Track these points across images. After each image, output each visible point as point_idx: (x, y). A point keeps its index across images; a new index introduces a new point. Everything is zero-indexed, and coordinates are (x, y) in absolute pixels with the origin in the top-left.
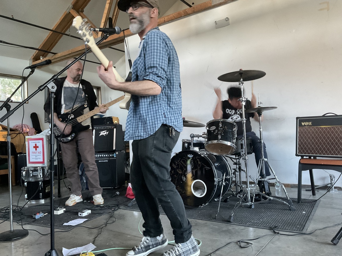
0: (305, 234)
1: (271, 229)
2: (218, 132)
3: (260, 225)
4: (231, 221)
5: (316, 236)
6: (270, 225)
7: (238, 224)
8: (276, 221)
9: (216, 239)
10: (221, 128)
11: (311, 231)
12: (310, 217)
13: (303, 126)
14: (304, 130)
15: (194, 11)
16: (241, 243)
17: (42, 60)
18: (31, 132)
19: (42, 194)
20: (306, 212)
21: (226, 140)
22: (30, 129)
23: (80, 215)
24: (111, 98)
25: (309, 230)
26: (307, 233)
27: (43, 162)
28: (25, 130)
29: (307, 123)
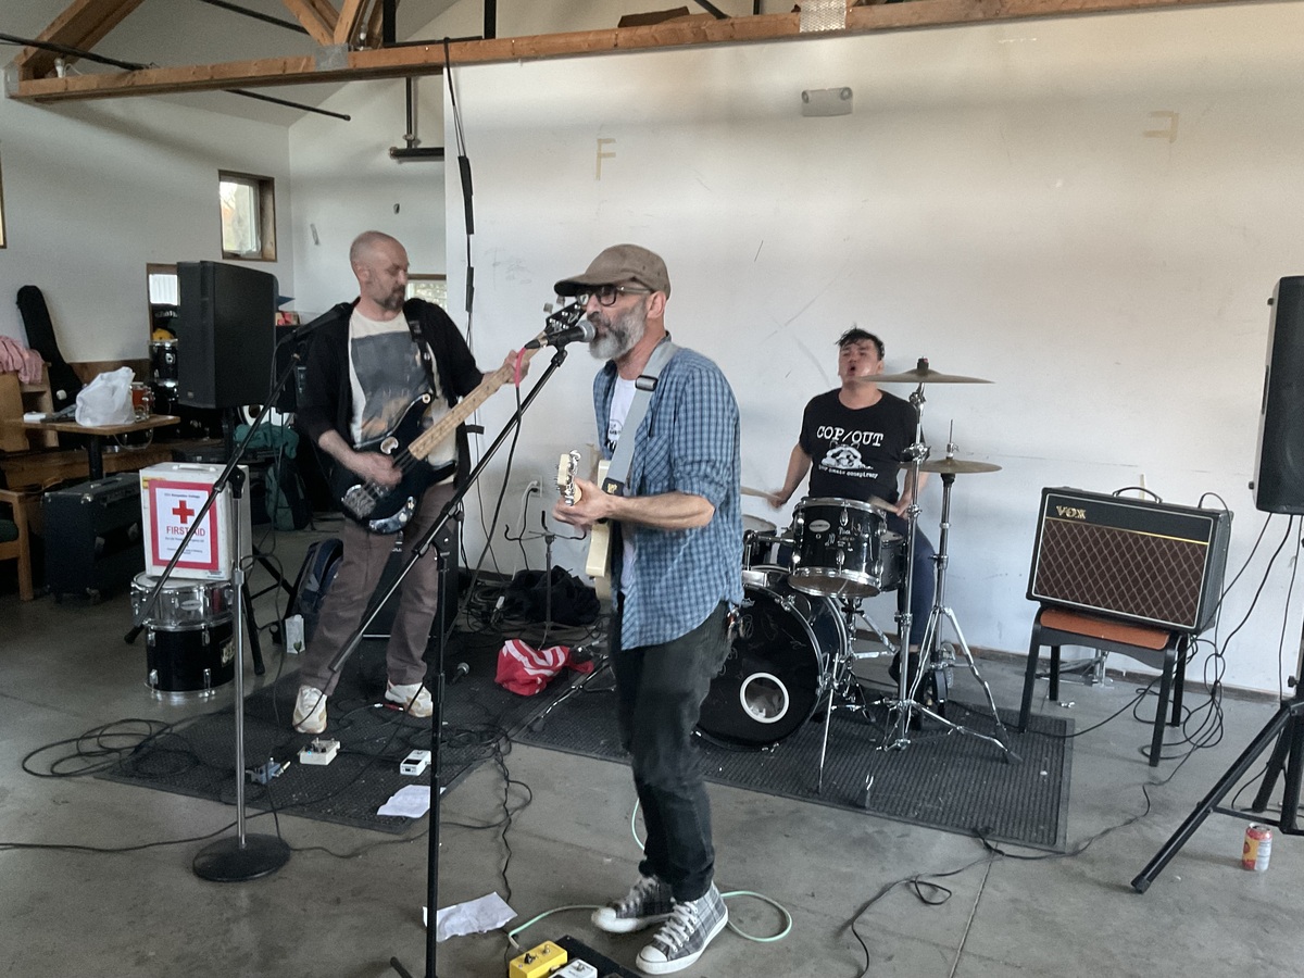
0: (1061, 853)
1: (977, 833)
2: (836, 542)
3: (944, 821)
4: (867, 804)
5: (1092, 862)
6: (969, 819)
7: (885, 815)
8: (979, 803)
9: (849, 870)
10: (845, 528)
11: (1077, 845)
12: (1064, 788)
13: (1058, 516)
14: (1060, 529)
15: (731, 39)
16: (920, 887)
17: (66, 81)
18: (32, 369)
19: (212, 672)
20: (1050, 773)
21: (858, 569)
22: (26, 356)
23: (408, 770)
24: (312, 226)
25: (1070, 841)
26: (1067, 850)
27: (213, 566)
28: (7, 363)
29: (1074, 510)
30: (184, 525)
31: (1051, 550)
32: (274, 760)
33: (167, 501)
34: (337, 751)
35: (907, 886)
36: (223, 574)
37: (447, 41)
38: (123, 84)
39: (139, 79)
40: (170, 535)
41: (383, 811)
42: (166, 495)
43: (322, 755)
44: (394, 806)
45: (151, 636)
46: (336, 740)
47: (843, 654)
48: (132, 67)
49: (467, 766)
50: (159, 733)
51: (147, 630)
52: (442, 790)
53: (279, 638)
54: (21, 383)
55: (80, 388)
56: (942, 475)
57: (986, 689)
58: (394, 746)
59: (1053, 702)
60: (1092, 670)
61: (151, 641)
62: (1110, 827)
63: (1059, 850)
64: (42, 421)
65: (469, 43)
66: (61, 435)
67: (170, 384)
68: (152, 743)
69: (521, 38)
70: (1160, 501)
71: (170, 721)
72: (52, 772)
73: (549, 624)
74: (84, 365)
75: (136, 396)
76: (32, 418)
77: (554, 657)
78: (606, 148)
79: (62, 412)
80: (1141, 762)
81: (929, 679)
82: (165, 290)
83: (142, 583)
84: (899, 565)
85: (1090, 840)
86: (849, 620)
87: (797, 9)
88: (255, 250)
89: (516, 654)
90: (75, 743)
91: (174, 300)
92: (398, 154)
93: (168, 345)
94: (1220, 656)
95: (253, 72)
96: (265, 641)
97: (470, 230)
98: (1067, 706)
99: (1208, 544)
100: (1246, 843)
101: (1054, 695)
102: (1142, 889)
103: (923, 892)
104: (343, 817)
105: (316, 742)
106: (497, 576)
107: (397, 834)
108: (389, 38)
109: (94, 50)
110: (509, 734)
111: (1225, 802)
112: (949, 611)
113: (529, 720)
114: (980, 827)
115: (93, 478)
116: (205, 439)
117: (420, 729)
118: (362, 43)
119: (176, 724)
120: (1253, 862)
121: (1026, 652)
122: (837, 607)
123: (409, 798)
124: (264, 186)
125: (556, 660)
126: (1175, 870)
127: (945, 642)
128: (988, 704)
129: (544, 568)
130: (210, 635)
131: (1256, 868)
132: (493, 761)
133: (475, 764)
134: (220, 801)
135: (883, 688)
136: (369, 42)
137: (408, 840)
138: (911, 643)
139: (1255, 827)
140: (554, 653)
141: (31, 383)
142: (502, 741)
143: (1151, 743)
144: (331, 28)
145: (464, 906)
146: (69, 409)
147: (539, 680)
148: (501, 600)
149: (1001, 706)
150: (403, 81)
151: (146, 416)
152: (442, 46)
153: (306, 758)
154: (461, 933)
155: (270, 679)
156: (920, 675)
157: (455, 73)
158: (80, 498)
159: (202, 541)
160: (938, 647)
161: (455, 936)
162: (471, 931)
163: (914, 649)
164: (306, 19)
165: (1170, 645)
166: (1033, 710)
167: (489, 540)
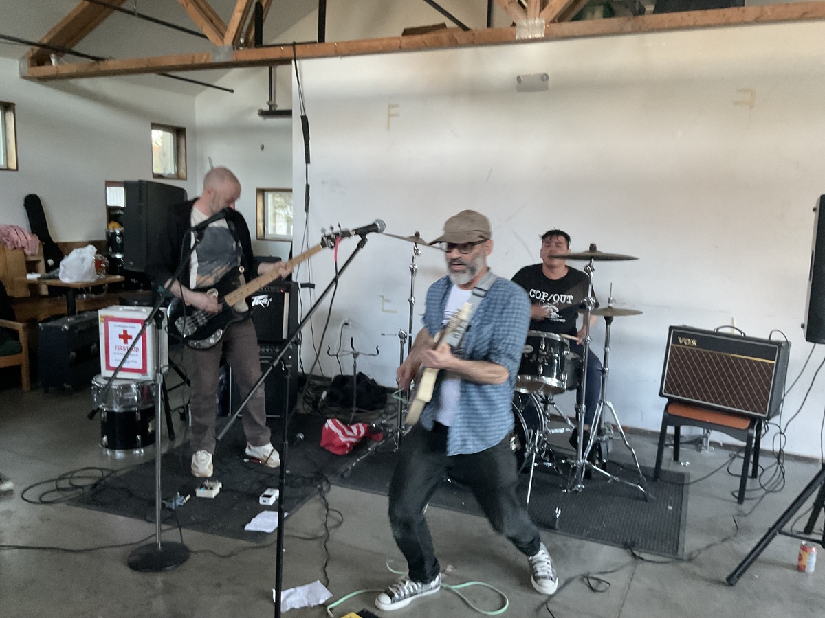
0: (681, 560)
1: (628, 546)
2: (537, 360)
3: (606, 538)
4: (557, 526)
5: (700, 565)
6: (622, 536)
7: (568, 534)
8: (628, 527)
10: (543, 350)
11: (691, 554)
12: (682, 518)
13: (679, 344)
14: (680, 352)
15: (474, 43)
16: (590, 580)
17: (58, 68)
18: (33, 246)
19: (142, 438)
20: (673, 508)
21: (551, 376)
22: (29, 238)
23: (264, 501)
24: (209, 158)
25: (687, 551)
26: (685, 558)
27: (143, 371)
28: (17, 242)
29: (689, 340)
30: (126, 345)
31: (675, 366)
32: (181, 495)
33: (115, 330)
34: (220, 489)
35: (582, 580)
36: (150, 376)
37: (294, 44)
38: (92, 70)
39: (102, 66)
40: (117, 351)
41: (249, 527)
42: (115, 326)
43: (210, 491)
44: (256, 525)
45: (104, 415)
46: (219, 481)
47: (542, 430)
48: (97, 59)
49: (303, 499)
50: (108, 476)
51: (101, 411)
52: (286, 514)
53: (184, 417)
54: (25, 254)
55: (62, 258)
56: (605, 318)
57: (633, 454)
58: (256, 486)
59: (676, 463)
60: (701, 442)
61: (104, 418)
62: (712, 542)
63: (680, 557)
64: (39, 279)
65: (308, 45)
66: (50, 287)
67: (119, 256)
68: (103, 482)
69: (342, 42)
70: (744, 335)
71: (116, 468)
72: (41, 501)
73: (355, 409)
74: (65, 244)
75: (98, 263)
76: (32, 277)
77: (357, 430)
78: (393, 111)
79: (51, 273)
80: (731, 501)
81: (597, 447)
82: (117, 197)
83: (99, 382)
84: (577, 374)
85: (700, 551)
86: (545, 408)
87: (514, 25)
88: (173, 173)
89: (334, 428)
90: (54, 483)
91: (123, 205)
92: (263, 114)
93: (118, 232)
94: (783, 434)
95: (173, 62)
96: (176, 418)
97: (308, 161)
98: (685, 464)
99: (774, 362)
100: (800, 555)
101: (676, 457)
102: (732, 582)
103: (592, 583)
104: (223, 532)
105: (207, 483)
106: (322, 378)
107: (257, 542)
108: (258, 42)
109: (76, 49)
110: (329, 479)
111: (787, 528)
112: (610, 404)
113: (342, 470)
114: (629, 541)
115: (69, 315)
116: (141, 291)
117: (272, 475)
118: (241, 45)
119: (117, 471)
120: (805, 567)
121: (659, 429)
122: (538, 401)
123: (265, 519)
124: (179, 132)
125: (359, 432)
126: (754, 572)
127: (608, 423)
128: (634, 463)
129: (351, 373)
130: (141, 415)
131: (806, 570)
132: (318, 496)
133: (307, 498)
134: (145, 519)
135: (567, 452)
136: (246, 44)
137: (263, 547)
138: (585, 423)
139: (806, 545)
140: (358, 428)
141: (32, 255)
142: (324, 483)
143: (738, 488)
144: (222, 35)
145: (299, 589)
146: (55, 271)
147: (348, 445)
148: (324, 394)
149: (642, 464)
150: (267, 69)
151: (103, 276)
152: (292, 47)
153: (200, 493)
154: (297, 607)
155: (178, 443)
156: (591, 444)
157: (300, 64)
158: (60, 328)
159: (137, 355)
160: (603, 426)
161: (293, 609)
162: (303, 605)
163: (587, 428)
164: (207, 30)
165: (751, 427)
166: (663, 467)
167: (318, 356)
